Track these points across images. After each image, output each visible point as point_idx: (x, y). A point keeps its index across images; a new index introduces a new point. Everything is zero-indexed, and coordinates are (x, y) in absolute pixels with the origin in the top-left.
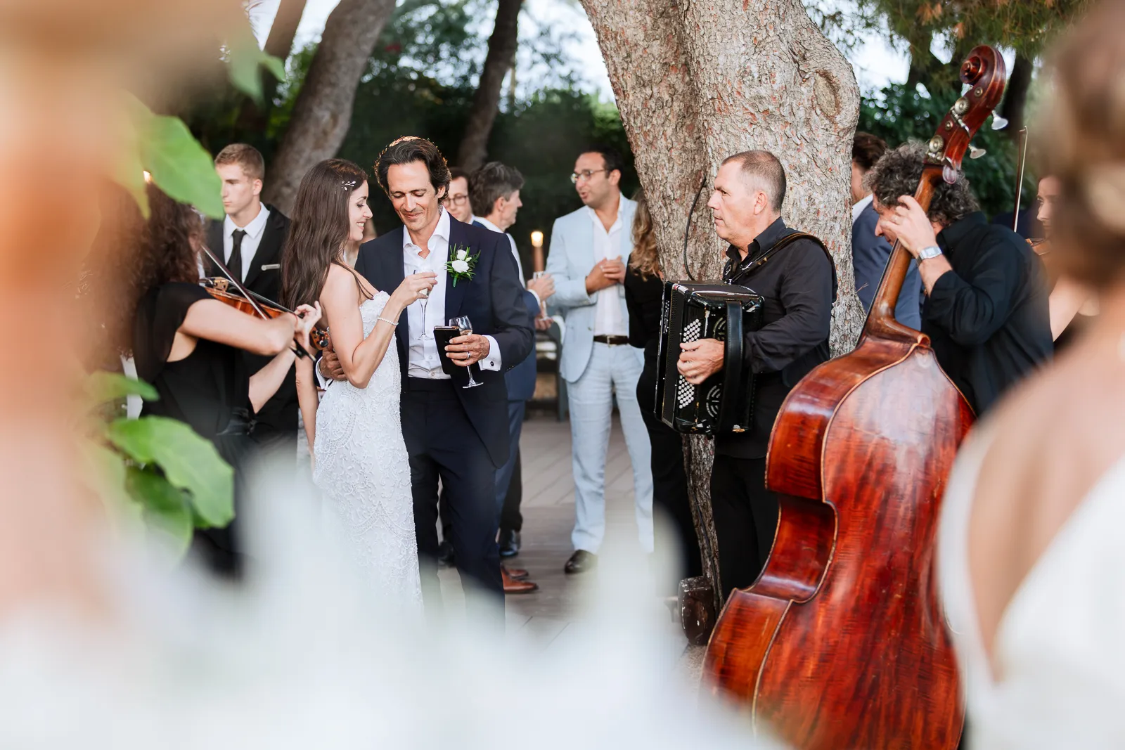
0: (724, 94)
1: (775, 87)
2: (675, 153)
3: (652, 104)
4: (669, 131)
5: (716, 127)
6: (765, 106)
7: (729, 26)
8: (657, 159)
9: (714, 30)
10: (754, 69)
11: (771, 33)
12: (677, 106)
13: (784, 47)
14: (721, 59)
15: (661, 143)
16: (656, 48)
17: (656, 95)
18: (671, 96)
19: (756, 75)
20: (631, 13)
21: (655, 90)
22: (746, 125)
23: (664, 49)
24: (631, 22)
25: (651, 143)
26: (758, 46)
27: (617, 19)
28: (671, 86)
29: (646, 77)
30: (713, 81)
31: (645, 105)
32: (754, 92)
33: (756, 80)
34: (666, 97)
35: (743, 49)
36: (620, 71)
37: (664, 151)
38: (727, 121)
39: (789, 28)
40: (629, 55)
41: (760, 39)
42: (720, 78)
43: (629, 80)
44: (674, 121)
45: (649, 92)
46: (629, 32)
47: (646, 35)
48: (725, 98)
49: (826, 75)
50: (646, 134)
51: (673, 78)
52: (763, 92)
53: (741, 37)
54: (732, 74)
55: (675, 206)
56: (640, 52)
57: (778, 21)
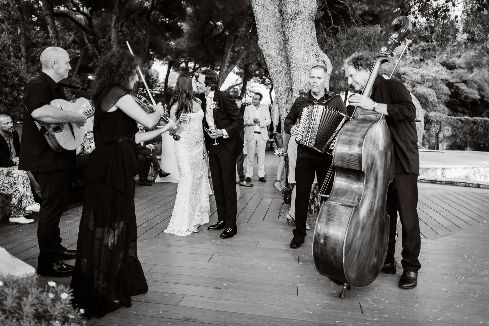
0: (298, 65)
1: (311, 63)
2: (283, 83)
3: (278, 71)
4: (282, 78)
5: (295, 73)
6: (309, 68)
7: (300, 47)
8: (279, 85)
9: (296, 48)
10: (306, 58)
11: (310, 49)
12: (284, 72)
13: (314, 53)
14: (297, 56)
15: (280, 81)
16: (279, 58)
17: (279, 69)
18: (283, 69)
19: (306, 60)
20: (273, 50)
21: (279, 68)
22: (303, 73)
23: (281, 58)
24: (273, 52)
25: (277, 81)
26: (307, 53)
27: (270, 51)
28: (283, 67)
29: (276, 65)
30: (295, 61)
31: (276, 72)
32: (306, 64)
33: (306, 61)
34: (282, 70)
35: (303, 53)
36: (270, 64)
37: (281, 83)
38: (299, 72)
39: (315, 49)
40: (272, 60)
41: (307, 51)
42: (297, 61)
43: (272, 66)
44: (283, 75)
45: (277, 69)
46: (273, 54)
47: (277, 55)
48: (298, 66)
49: (324, 61)
50: (276, 79)
51: (283, 65)
52: (308, 64)
53: (303, 50)
54: (300, 60)
55: (283, 96)
56: (275, 59)
57: (312, 46)
